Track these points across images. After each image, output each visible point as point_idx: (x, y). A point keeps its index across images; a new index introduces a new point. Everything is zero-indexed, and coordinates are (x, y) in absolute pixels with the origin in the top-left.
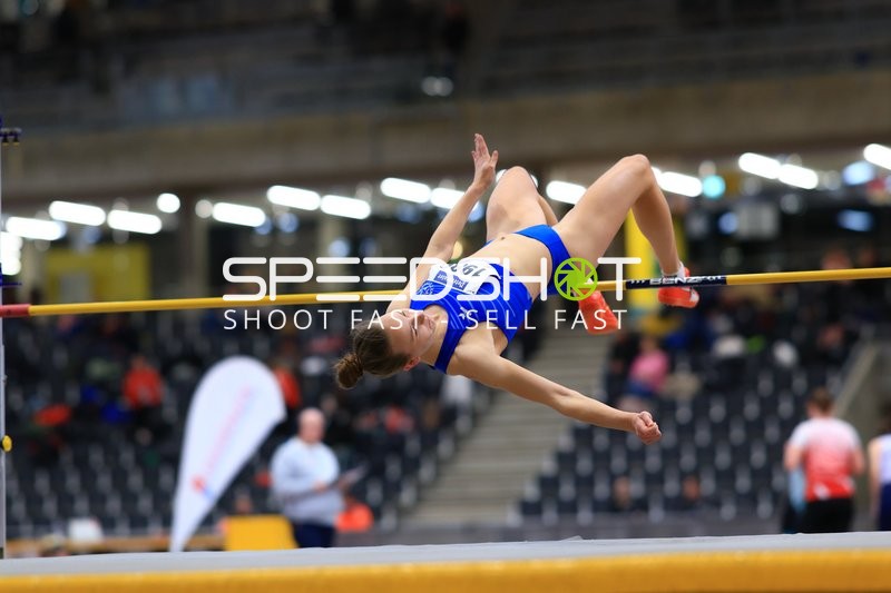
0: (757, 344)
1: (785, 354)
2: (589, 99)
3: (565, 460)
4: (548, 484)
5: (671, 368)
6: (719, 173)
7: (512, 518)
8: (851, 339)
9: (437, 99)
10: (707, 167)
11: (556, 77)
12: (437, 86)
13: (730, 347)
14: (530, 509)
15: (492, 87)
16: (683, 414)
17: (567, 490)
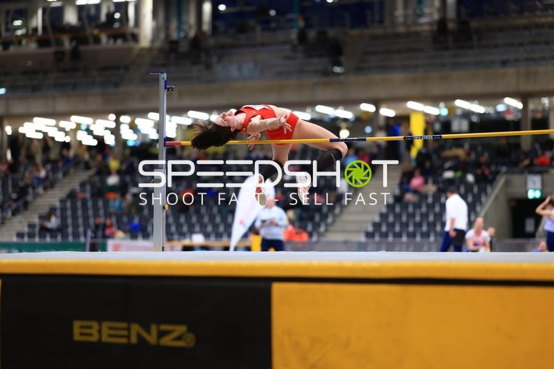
0: (459, 174)
1: (470, 178)
2: (397, 77)
3: (384, 216)
4: (377, 226)
5: (426, 182)
6: (445, 107)
7: (363, 239)
8: (497, 173)
9: (338, 74)
10: (442, 104)
11: (383, 68)
12: (338, 69)
13: (449, 174)
14: (369, 235)
15: (359, 70)
16: (430, 200)
17: (384, 229)
